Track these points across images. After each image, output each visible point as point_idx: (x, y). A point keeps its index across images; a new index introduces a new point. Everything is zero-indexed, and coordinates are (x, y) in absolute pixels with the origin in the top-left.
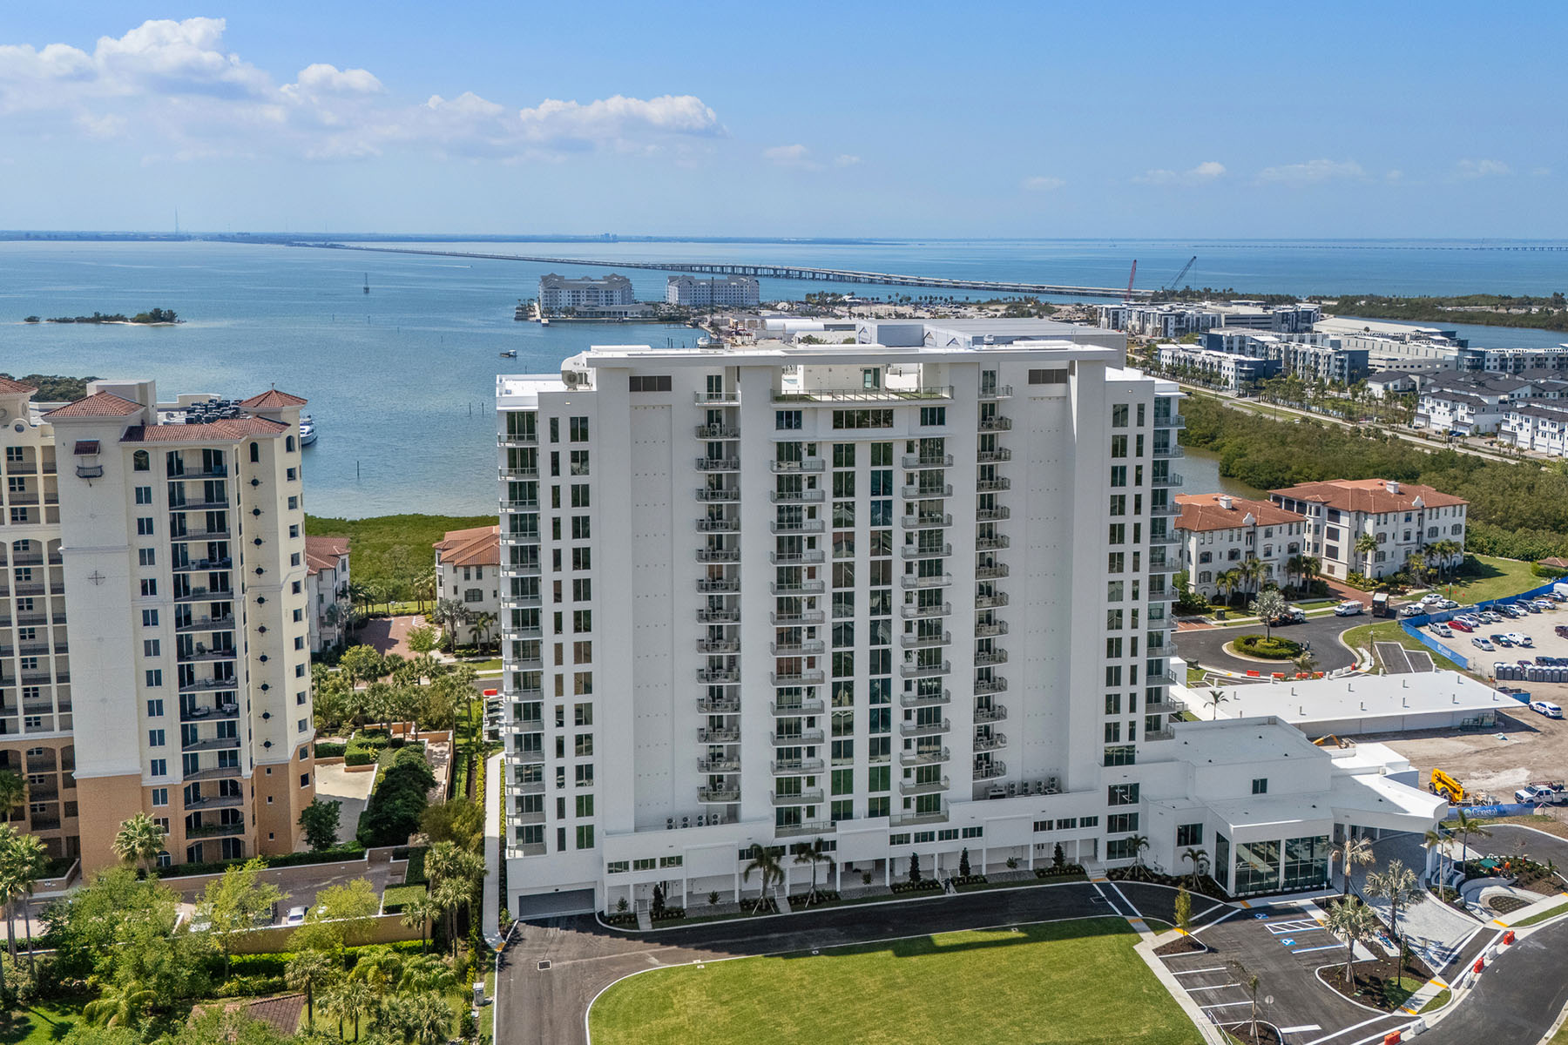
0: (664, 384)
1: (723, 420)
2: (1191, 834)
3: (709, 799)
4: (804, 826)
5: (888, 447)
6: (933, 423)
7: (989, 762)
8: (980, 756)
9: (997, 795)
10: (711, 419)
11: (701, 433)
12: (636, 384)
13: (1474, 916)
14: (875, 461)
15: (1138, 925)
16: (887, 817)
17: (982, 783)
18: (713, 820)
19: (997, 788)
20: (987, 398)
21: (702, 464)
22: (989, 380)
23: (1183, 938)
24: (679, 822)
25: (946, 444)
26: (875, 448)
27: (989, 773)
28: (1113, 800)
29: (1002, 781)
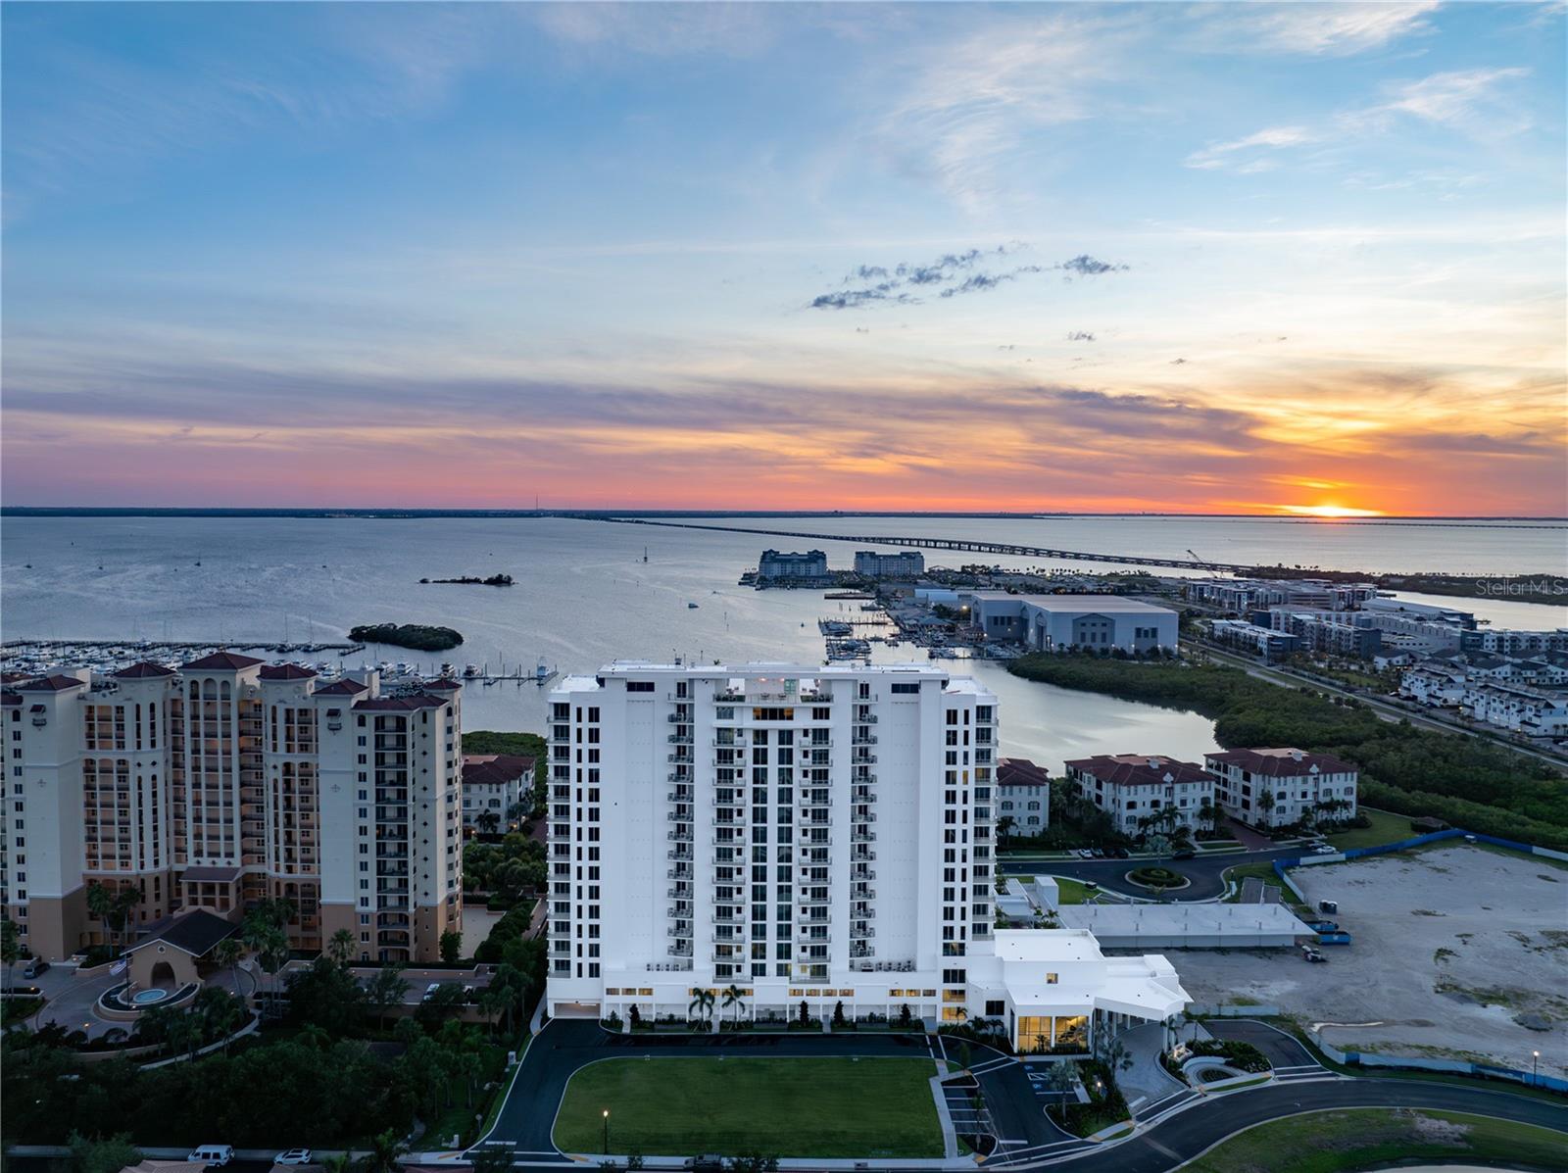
0: (649, 687)
1: (687, 712)
2: (995, 1007)
3: (675, 954)
4: (734, 978)
5: (790, 733)
6: (821, 718)
7: (864, 946)
8: (859, 942)
9: (867, 969)
10: (679, 711)
11: (672, 719)
12: (632, 687)
13: (1185, 1082)
14: (781, 742)
15: (941, 1065)
16: (787, 978)
17: (859, 961)
18: (676, 968)
19: (869, 965)
20: (864, 702)
21: (672, 739)
22: (865, 690)
23: (966, 1077)
24: (655, 967)
25: (830, 732)
26: (781, 733)
27: (862, 955)
28: (946, 979)
29: (873, 960)
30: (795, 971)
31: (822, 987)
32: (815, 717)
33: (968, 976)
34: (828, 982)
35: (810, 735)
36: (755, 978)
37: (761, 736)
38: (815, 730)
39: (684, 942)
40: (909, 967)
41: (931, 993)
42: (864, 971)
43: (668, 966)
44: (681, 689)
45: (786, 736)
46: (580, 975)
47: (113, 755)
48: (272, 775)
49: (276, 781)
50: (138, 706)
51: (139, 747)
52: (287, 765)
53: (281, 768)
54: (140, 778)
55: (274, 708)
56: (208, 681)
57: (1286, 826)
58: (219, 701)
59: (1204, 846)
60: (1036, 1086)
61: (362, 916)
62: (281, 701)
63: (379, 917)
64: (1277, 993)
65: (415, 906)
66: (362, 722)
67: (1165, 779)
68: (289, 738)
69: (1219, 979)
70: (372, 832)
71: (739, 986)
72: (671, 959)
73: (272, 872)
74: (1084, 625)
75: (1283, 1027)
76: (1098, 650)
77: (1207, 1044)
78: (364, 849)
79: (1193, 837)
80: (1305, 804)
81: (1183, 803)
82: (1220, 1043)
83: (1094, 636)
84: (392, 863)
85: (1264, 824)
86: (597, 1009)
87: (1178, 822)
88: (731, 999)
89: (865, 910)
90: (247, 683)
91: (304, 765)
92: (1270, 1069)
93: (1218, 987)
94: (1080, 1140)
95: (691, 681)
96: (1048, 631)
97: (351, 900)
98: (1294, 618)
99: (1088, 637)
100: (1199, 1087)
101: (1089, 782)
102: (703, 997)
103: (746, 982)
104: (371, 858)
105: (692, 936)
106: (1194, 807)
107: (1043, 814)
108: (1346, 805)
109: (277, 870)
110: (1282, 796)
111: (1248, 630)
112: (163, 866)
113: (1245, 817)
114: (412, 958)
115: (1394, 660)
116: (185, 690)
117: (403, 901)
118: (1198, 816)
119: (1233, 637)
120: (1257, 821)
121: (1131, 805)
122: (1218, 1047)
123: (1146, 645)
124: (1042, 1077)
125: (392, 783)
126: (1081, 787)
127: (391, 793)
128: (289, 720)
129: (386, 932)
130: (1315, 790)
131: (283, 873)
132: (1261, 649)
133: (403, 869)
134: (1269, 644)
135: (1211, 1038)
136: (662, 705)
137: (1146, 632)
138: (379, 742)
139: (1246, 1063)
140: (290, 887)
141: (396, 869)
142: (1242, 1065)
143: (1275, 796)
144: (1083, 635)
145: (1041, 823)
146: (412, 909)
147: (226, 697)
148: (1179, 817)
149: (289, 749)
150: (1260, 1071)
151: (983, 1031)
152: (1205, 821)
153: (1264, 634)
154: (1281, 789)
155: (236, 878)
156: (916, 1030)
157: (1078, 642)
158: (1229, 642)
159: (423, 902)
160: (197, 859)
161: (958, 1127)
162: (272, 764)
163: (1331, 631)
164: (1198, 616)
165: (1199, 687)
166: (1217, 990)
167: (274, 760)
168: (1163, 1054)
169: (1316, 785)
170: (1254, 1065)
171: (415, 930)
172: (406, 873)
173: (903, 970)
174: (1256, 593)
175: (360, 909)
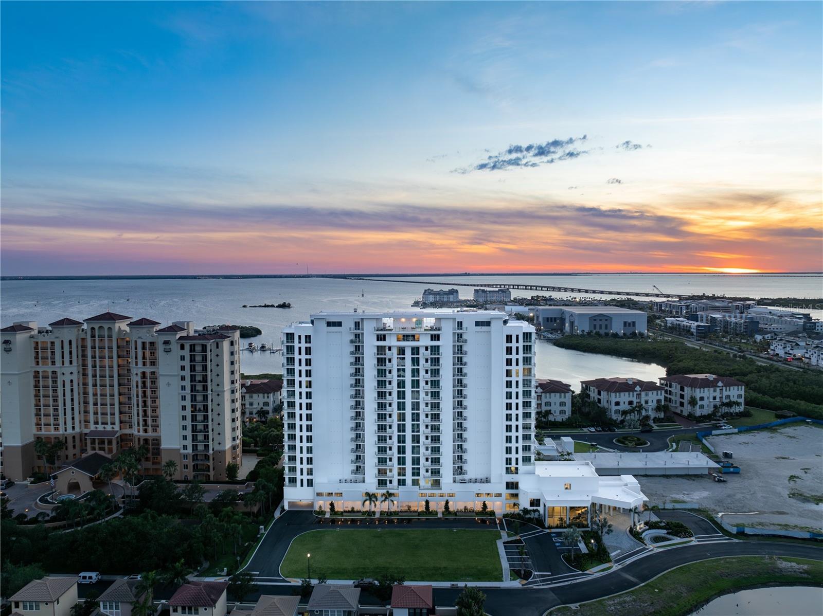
0: (339, 324)
1: (360, 338)
2: (535, 502)
3: (355, 474)
4: (388, 487)
5: (418, 348)
6: (435, 340)
7: (461, 469)
8: (458, 467)
9: (463, 482)
10: (356, 337)
11: (352, 342)
12: (329, 324)
13: (643, 543)
14: (413, 354)
15: (504, 534)
16: (418, 487)
17: (459, 477)
18: (356, 482)
19: (464, 480)
20: (460, 331)
21: (352, 353)
22: (460, 324)
23: (518, 540)
24: (344, 481)
25: (440, 348)
26: (413, 349)
27: (460, 474)
28: (508, 487)
29: (467, 477)
30: (422, 483)
31: (437, 492)
32: (432, 340)
33: (519, 485)
34: (441, 489)
35: (429, 350)
36: (399, 486)
37: (402, 351)
38: (431, 347)
39: (360, 467)
40: (487, 481)
41: (499, 495)
42: (461, 483)
43: (351, 480)
44: (357, 325)
45: (415, 350)
46: (302, 485)
47: (49, 369)
48: (136, 379)
49: (137, 382)
50: (62, 341)
51: (63, 364)
52: (144, 373)
53: (140, 375)
54: (64, 381)
55: (136, 342)
56: (100, 327)
57: (705, 415)
58: (106, 338)
59: (658, 426)
60: (557, 544)
61: (184, 455)
62: (139, 338)
63: (193, 456)
64: (698, 498)
65: (213, 450)
66: (182, 347)
67: (636, 389)
68: (144, 358)
69: (664, 491)
70: (189, 408)
71: (391, 491)
72: (353, 477)
73: (136, 433)
74: (595, 320)
75: (700, 514)
76: (603, 334)
77: (657, 523)
78: (184, 418)
79: (652, 422)
80: (715, 403)
81: (647, 402)
82: (664, 523)
83: (601, 326)
84: (200, 426)
85: (692, 414)
86: (312, 505)
87: (644, 413)
88: (386, 498)
89: (461, 449)
90: (122, 329)
91: (153, 373)
92: (693, 536)
93: (664, 494)
94: (582, 572)
95: (362, 319)
96: (576, 324)
97: (177, 447)
98: (711, 316)
99: (598, 327)
100: (651, 546)
101: (594, 392)
102: (371, 497)
103: (394, 489)
104: (188, 423)
105: (364, 464)
106: (652, 405)
107: (568, 409)
108: (738, 404)
109: (139, 432)
110: (702, 399)
111: (685, 322)
112: (77, 430)
113: (682, 411)
114: (212, 479)
115: (766, 336)
116: (88, 333)
117: (207, 447)
118: (655, 410)
119: (678, 326)
120: (688, 413)
121: (617, 404)
122: (663, 524)
123: (629, 331)
124: (561, 540)
125: (200, 382)
126: (589, 395)
127: (199, 387)
128: (144, 348)
129: (197, 464)
130: (721, 396)
131: (142, 433)
132: (692, 332)
133: (206, 430)
134: (697, 330)
135: (659, 520)
136: (345, 334)
137: (629, 324)
138: (192, 359)
139: (678, 533)
140: (146, 440)
141: (203, 429)
142: (676, 534)
143: (698, 399)
144: (595, 326)
145: (567, 414)
146: (211, 452)
147: (110, 336)
148: (644, 410)
149: (144, 364)
150: (687, 537)
151: (528, 516)
152: (658, 412)
153: (694, 324)
154: (702, 395)
155: (116, 436)
156: (491, 516)
157: (592, 329)
158: (676, 329)
159: (217, 448)
160: (95, 426)
161: (511, 566)
162: (135, 373)
163: (731, 322)
164: (659, 318)
165: (658, 350)
166: (663, 496)
167: (136, 370)
168: (631, 528)
169: (721, 393)
170: (683, 534)
171: (213, 463)
172: (208, 432)
173: (483, 482)
174: (691, 306)
175: (182, 451)
